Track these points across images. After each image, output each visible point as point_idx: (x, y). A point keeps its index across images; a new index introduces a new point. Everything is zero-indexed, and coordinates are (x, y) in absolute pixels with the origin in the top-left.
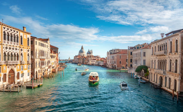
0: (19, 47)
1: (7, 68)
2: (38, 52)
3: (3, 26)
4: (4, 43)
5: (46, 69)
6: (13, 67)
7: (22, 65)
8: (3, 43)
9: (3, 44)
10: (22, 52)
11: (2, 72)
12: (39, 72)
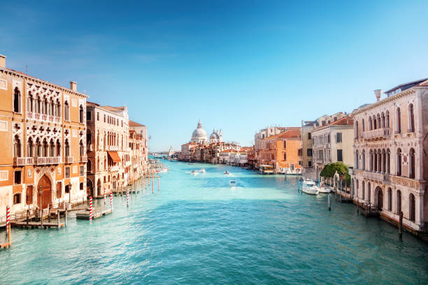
0: (62, 126)
1: (35, 173)
2: (101, 137)
3: (28, 81)
4: (29, 119)
5: (121, 174)
6: (47, 171)
7: (68, 166)
8: (27, 118)
9: (27, 121)
10: (67, 137)
11: (24, 182)
12: (105, 182)
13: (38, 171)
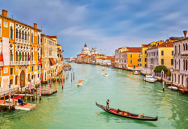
1: (19, 69)
2: (47, 51)
3: (16, 23)
5: (55, 70)
7: (33, 66)
8: (16, 42)
11: (14, 74)
12: (48, 74)
13: (20, 68)
